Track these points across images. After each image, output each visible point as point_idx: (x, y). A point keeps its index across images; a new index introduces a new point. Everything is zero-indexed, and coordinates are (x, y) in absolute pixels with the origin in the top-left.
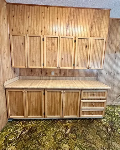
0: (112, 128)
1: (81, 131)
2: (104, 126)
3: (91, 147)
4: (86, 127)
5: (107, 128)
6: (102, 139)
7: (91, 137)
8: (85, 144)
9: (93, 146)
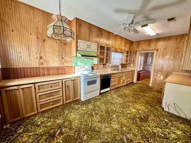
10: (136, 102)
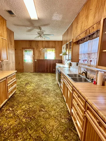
0: (22, 92)
1: (15, 103)
2: (19, 93)
3: (25, 102)
4: (15, 100)
5: (21, 93)
6: (24, 97)
7: (21, 100)
8: (22, 103)
9: (25, 101)
10: (34, 90)
